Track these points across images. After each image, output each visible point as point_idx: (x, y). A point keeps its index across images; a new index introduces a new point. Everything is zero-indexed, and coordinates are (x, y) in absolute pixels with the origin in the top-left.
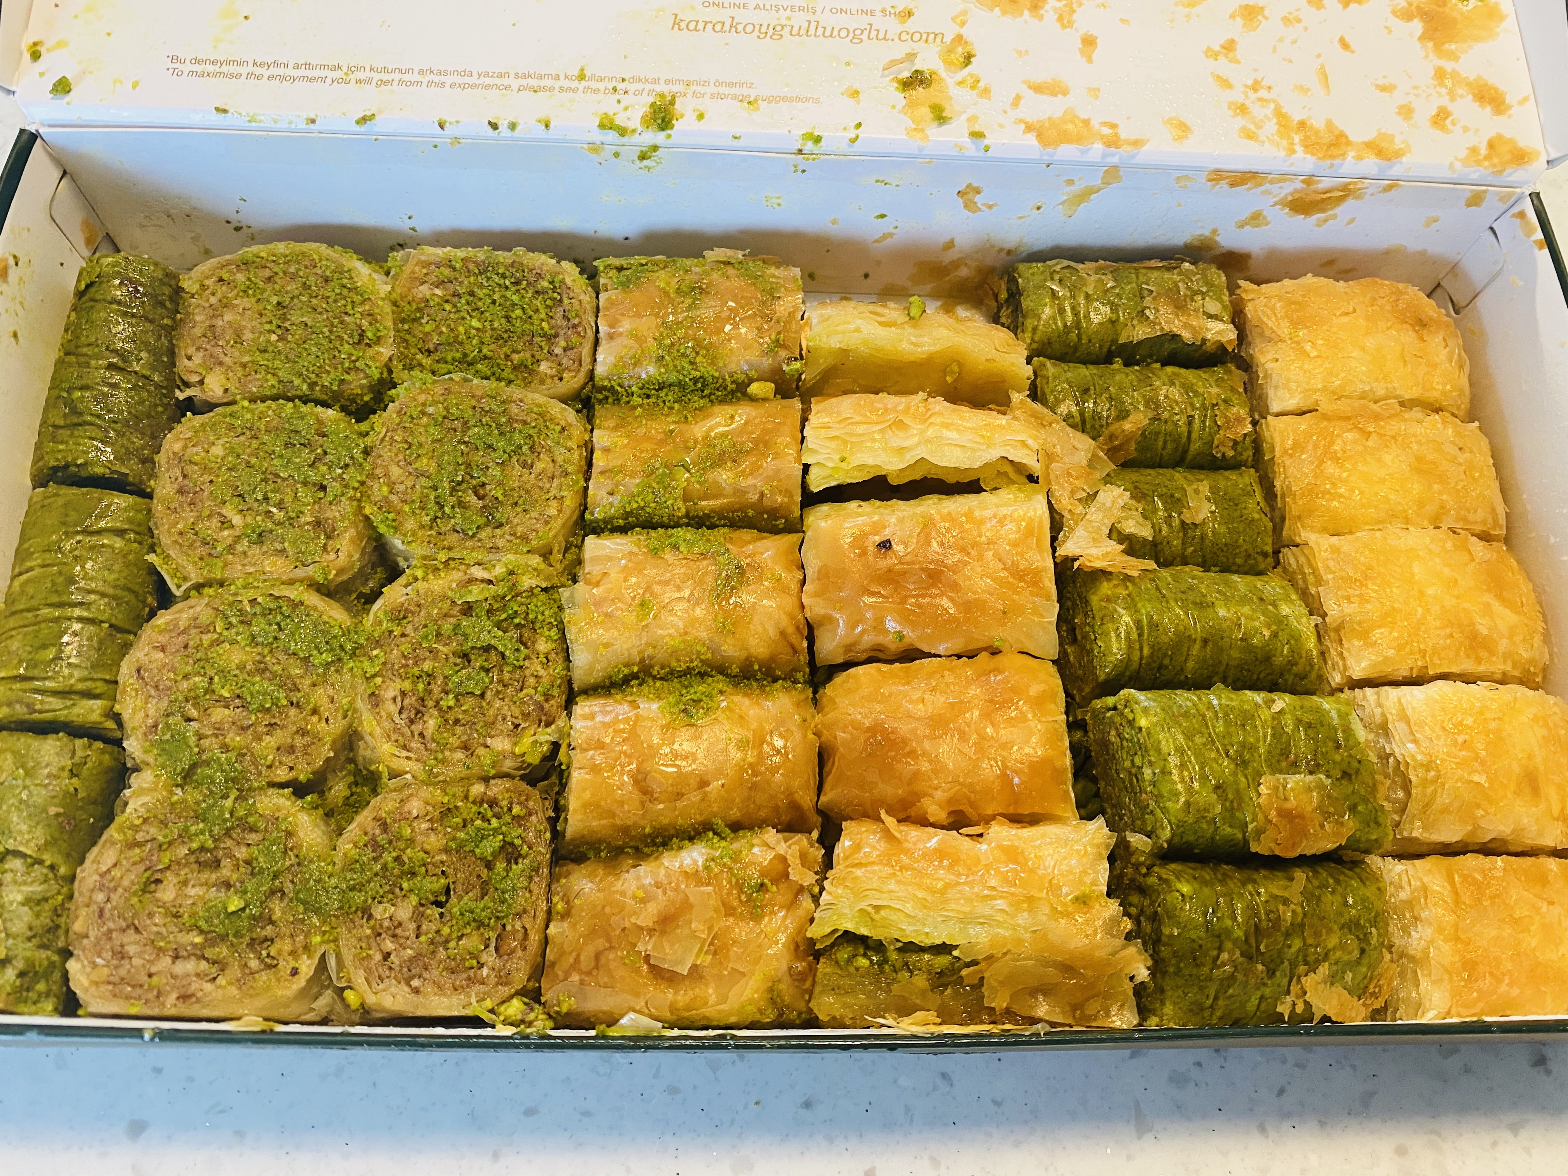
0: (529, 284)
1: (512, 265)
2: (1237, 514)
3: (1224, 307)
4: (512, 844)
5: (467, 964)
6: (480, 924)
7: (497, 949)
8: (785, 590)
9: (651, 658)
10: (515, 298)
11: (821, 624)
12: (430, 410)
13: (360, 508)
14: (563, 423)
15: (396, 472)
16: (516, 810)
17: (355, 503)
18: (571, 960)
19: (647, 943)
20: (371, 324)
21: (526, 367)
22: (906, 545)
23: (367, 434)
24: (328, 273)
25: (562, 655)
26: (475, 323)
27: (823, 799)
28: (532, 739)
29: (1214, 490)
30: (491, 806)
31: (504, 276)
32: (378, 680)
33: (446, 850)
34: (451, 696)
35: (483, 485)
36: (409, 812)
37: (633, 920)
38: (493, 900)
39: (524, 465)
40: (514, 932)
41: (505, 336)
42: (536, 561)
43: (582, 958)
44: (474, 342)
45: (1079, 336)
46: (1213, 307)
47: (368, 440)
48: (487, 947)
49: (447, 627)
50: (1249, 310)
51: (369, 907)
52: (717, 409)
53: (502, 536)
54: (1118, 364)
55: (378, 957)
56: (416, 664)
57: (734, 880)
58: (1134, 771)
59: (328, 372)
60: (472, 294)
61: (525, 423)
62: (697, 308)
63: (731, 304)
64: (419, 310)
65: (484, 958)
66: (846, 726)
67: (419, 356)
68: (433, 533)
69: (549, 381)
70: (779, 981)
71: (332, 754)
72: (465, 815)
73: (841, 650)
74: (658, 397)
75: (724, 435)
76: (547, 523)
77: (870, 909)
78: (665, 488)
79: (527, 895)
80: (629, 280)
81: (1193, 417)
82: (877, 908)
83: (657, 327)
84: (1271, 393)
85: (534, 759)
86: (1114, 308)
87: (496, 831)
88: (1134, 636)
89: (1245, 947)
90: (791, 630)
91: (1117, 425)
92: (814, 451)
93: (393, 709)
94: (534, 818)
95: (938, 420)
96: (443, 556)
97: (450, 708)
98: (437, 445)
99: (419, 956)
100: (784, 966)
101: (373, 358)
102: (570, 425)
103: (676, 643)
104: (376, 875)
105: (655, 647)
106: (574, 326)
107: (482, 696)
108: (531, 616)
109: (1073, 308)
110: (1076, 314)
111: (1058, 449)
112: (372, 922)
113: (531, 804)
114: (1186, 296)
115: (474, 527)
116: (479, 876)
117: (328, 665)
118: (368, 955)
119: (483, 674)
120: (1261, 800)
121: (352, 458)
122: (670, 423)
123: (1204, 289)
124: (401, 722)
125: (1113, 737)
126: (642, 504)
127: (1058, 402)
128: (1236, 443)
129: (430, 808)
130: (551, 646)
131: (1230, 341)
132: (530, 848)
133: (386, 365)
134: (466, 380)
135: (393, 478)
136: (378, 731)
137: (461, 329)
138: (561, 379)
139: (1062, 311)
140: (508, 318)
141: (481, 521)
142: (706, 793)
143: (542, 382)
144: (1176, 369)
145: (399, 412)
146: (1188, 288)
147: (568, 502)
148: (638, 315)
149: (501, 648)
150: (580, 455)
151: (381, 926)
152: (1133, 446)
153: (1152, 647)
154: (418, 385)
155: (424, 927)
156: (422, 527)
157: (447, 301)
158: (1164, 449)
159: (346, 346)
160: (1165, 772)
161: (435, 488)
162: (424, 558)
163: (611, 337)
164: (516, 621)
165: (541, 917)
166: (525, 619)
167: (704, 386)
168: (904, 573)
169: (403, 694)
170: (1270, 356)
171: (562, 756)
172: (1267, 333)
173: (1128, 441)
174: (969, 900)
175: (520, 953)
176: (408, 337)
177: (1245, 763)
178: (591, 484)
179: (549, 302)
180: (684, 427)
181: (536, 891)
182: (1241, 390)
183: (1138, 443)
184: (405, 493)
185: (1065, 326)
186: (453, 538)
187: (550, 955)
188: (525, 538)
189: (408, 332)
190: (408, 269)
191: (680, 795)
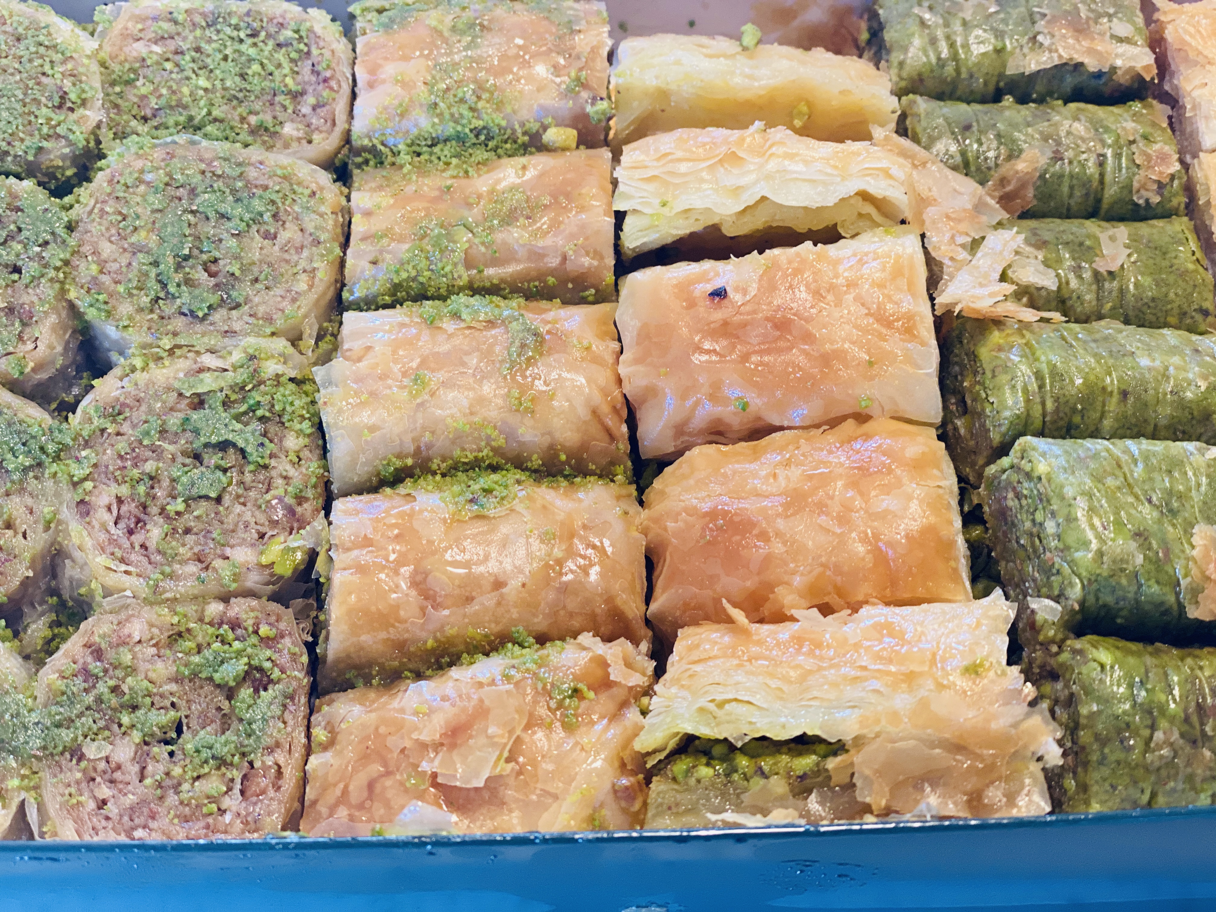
0: (269, 36)
1: (248, 14)
2: (1166, 263)
3: (1138, 30)
4: (260, 669)
5: (205, 810)
6: (222, 762)
7: (242, 792)
8: (596, 360)
9: (429, 447)
10: (252, 52)
11: (644, 401)
12: (149, 177)
13: (63, 291)
14: (314, 186)
15: (107, 249)
16: (264, 630)
17: (57, 286)
18: (338, 792)
19: (432, 760)
20: (74, 85)
21: (266, 129)
22: (745, 292)
23: (71, 207)
24: (21, 30)
25: (319, 452)
26: (203, 82)
27: (654, 606)
28: (282, 546)
29: (1134, 239)
30: (233, 629)
31: (237, 28)
32: (89, 485)
33: (177, 679)
34: (180, 500)
35: (215, 261)
36: (129, 636)
37: (415, 736)
38: (237, 733)
39: (267, 236)
40: (266, 768)
41: (240, 95)
42: (281, 344)
43: (351, 788)
44: (202, 103)
45: (958, 71)
46: (1122, 28)
47: (73, 214)
48: (230, 789)
49: (174, 421)
50: (1169, 34)
51: (80, 746)
52: (505, 160)
53: (240, 318)
54: (1008, 100)
55: (92, 805)
56: (136, 466)
57: (540, 686)
58: (1035, 530)
59: (22, 140)
60: (198, 50)
61: (266, 188)
62: (477, 46)
63: (519, 41)
64: (131, 70)
65: (226, 802)
66: (679, 514)
67: (134, 123)
68: (155, 316)
69: (295, 144)
70: (602, 806)
71: (31, 574)
72: (200, 639)
73: (670, 433)
74: (431, 154)
75: (513, 189)
76: (294, 300)
77: (712, 707)
78: (441, 251)
79: (282, 725)
80: (392, 21)
81: (1104, 156)
82: (721, 705)
83: (428, 69)
84: (1202, 126)
85: (285, 569)
86: (999, 35)
87: (239, 654)
88: (1034, 386)
89: (1185, 728)
90: (605, 409)
91: (1008, 166)
92: (628, 197)
93: (109, 519)
94: (287, 641)
95: (780, 150)
96: (167, 343)
97: (178, 513)
98: (158, 215)
99: (143, 802)
100: (608, 786)
101: (77, 122)
102: (322, 189)
103: (461, 424)
104: (88, 708)
105: (433, 433)
106: (325, 80)
107: (218, 500)
108: (278, 408)
109: (948, 37)
110: (952, 45)
111: (935, 193)
112: (83, 764)
113: (282, 626)
114: (1088, 18)
115: (205, 305)
116: (219, 709)
117: (26, 470)
118: (79, 803)
119: (219, 474)
120: (1195, 553)
121: (53, 233)
122: (445, 179)
123: (1111, 11)
124: (118, 532)
125: (1011, 502)
126: (413, 273)
127: (932, 140)
128: (1161, 186)
129: (155, 631)
130: (302, 441)
131: (1147, 68)
132: (283, 671)
133: (93, 133)
134: (193, 143)
135: (104, 255)
136: (89, 543)
137: (186, 90)
138: (310, 142)
139: (933, 41)
140: (243, 76)
141: (213, 299)
142: (502, 596)
143: (286, 146)
144: (1082, 105)
145: (110, 182)
146: (1090, 10)
147: (320, 274)
148: (406, 58)
149: (241, 444)
150: (336, 221)
151: (95, 770)
152: (1030, 193)
153: (1057, 400)
154: (133, 150)
155: (150, 768)
156: (140, 310)
157: (168, 60)
158: (1071, 196)
159: (44, 110)
160: (1071, 519)
161: (156, 264)
162: (144, 346)
163: (371, 85)
164: (259, 413)
165: (298, 753)
166: (270, 411)
167: (489, 138)
168: (744, 325)
169: (120, 501)
170: (1197, 82)
171: (320, 565)
172: (1192, 55)
173: (1023, 186)
174: (834, 685)
175: (271, 793)
176: (119, 101)
177: (1173, 512)
178: (349, 252)
179: (294, 55)
180: (464, 182)
181: (291, 722)
182: (1165, 125)
183: (1037, 189)
184: (119, 272)
185: (939, 59)
186: (179, 323)
187: (310, 793)
188: (269, 320)
189: (120, 95)
190: (118, 26)
191: (469, 599)
